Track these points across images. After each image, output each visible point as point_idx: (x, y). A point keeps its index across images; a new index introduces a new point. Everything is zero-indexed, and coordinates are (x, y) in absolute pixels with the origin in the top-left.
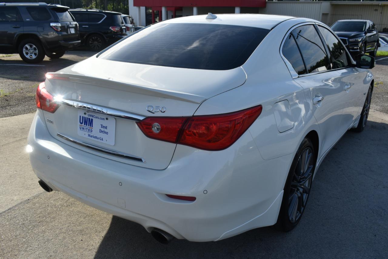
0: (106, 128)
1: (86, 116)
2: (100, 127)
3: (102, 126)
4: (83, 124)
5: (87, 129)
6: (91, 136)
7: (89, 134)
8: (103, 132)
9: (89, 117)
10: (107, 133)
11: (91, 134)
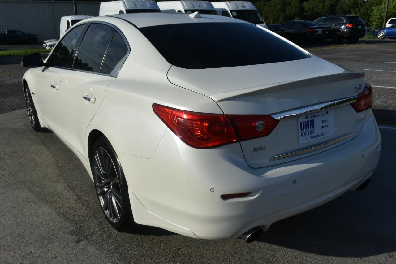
0: (326, 121)
1: (308, 119)
2: (321, 124)
3: (323, 122)
4: (305, 130)
5: (309, 132)
6: (314, 137)
7: (311, 136)
8: (324, 127)
9: (310, 119)
10: (327, 126)
11: (313, 135)
